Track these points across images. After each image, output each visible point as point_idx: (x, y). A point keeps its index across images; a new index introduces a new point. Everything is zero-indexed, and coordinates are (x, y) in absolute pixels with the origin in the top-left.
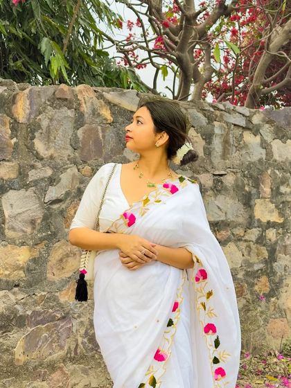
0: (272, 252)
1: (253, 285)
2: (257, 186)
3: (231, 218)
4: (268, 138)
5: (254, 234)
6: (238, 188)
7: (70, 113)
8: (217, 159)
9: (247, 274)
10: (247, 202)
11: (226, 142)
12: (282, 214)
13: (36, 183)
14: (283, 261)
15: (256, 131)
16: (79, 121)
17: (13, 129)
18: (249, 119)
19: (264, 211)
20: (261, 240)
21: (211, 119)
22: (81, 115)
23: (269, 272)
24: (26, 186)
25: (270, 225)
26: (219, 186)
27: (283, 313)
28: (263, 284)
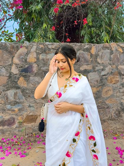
7: (109, 51)
13: (98, 70)
16: (112, 53)
17: (91, 56)
22: (112, 51)
24: (95, 71)
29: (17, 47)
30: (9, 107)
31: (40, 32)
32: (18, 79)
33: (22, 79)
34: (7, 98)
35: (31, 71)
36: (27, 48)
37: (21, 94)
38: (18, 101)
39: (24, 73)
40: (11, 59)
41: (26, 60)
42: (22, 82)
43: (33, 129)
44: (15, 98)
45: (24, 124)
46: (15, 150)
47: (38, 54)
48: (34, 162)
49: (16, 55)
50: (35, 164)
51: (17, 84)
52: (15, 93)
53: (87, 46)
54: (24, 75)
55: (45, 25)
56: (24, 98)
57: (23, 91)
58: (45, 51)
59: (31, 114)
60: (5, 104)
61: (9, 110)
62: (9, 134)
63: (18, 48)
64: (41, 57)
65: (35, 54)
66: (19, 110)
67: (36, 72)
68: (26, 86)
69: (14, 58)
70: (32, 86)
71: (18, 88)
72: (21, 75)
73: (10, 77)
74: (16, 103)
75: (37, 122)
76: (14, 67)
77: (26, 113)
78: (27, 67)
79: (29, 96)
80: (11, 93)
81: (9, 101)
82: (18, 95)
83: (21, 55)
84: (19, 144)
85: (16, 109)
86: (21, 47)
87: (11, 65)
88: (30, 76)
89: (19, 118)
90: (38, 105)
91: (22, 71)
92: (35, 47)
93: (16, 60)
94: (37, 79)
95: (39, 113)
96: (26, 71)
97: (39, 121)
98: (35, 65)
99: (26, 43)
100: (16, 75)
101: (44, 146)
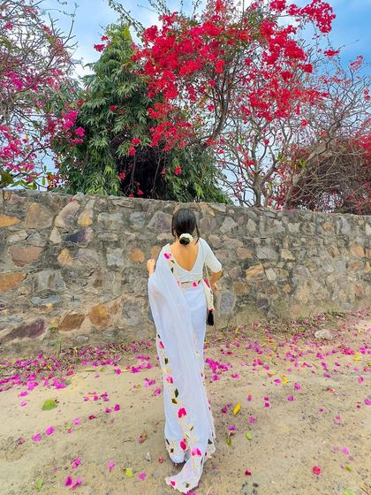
0: (291, 273)
1: (282, 288)
2: (282, 243)
3: (269, 257)
4: (286, 222)
5: (281, 265)
6: (273, 244)
8: (262, 231)
9: (279, 283)
10: (277, 250)
11: (266, 224)
12: (294, 256)
14: (296, 277)
15: (280, 220)
18: (276, 215)
19: (286, 255)
20: (285, 267)
21: (258, 215)
22: (201, 214)
23: (291, 283)
25: (289, 261)
26: (263, 243)
27: (298, 302)
28: (287, 288)
29: (65, 200)
30: (36, 300)
31: (98, 178)
32: (60, 252)
33: (65, 252)
34: (36, 285)
35: (83, 240)
36: (80, 202)
37: (62, 278)
38: (54, 289)
39: (70, 244)
41: (76, 222)
42: (64, 258)
43: (73, 340)
44: (49, 286)
45: (60, 332)
46: (43, 378)
47: (96, 213)
48: (81, 393)
49: (61, 213)
50: (84, 395)
51: (57, 260)
52: (50, 277)
53: (168, 205)
55: (108, 169)
56: (65, 285)
57: (66, 272)
58: (106, 209)
59: (74, 313)
60: (31, 295)
61: (36, 306)
62: (29, 352)
63: (65, 202)
64: (100, 217)
65: (92, 212)
66: (55, 306)
67: (89, 241)
68: (70, 264)
69: (57, 217)
70: (81, 264)
71: (57, 267)
72: (65, 245)
73: (46, 248)
74: (50, 294)
75: (82, 326)
76: (54, 231)
77: (66, 311)
78: (77, 233)
79: (74, 282)
80: (43, 276)
81: (38, 291)
82: (55, 279)
83: (69, 213)
84: (51, 368)
85: (49, 305)
87: (50, 228)
88: (79, 248)
89: (53, 321)
90: (87, 296)
91: (68, 239)
92: (93, 202)
93: (59, 221)
94: (91, 253)
95: (87, 310)
96: (73, 239)
97: (87, 325)
98: (89, 231)
99: (79, 195)
100: (57, 244)
101: (94, 368)
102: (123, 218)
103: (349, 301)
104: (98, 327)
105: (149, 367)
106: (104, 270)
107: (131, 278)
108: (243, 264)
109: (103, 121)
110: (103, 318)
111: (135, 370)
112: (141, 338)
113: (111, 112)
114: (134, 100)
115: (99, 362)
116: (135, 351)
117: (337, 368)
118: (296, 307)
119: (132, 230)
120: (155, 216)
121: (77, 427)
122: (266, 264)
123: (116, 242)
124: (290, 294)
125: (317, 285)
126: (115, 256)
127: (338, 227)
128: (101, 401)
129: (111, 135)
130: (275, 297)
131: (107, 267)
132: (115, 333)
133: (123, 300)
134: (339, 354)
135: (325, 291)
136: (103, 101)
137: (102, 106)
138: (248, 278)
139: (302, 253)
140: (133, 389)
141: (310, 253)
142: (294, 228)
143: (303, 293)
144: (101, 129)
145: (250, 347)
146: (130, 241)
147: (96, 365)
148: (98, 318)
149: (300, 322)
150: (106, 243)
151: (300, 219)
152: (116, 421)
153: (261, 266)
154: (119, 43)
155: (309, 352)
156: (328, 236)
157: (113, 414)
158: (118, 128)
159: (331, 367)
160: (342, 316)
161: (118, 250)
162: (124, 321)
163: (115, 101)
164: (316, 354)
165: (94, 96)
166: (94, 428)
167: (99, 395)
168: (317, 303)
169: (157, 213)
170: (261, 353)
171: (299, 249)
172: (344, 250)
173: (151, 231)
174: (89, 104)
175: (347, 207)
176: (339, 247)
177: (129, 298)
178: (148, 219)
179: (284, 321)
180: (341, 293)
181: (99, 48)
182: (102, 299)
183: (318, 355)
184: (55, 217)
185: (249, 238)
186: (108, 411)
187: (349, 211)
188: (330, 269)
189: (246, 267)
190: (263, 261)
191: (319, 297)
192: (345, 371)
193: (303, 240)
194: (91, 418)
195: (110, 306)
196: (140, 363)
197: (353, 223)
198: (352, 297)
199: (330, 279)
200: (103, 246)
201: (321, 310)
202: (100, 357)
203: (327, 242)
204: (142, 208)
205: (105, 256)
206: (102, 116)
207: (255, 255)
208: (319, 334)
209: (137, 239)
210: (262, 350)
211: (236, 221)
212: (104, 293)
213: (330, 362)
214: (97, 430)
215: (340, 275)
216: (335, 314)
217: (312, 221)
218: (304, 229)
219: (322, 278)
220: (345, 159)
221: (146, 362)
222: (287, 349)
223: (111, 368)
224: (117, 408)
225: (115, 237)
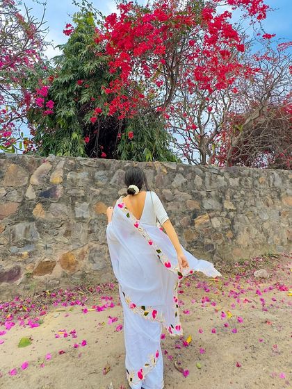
0: (233, 221)
1: (225, 234)
2: (224, 196)
3: (214, 208)
4: (227, 177)
5: (224, 214)
6: (217, 196)
7: (152, 171)
8: (207, 186)
9: (223, 230)
10: (221, 201)
11: (211, 179)
12: (235, 206)
14: (237, 225)
15: (222, 175)
16: (155, 173)
18: (219, 171)
19: (228, 205)
20: (227, 216)
21: (204, 171)
22: (156, 171)
23: (232, 229)
25: (231, 210)
26: (209, 196)
27: (239, 246)
28: (230, 234)
29: (39, 161)
30: (14, 249)
31: (66, 143)
32: (34, 206)
33: (39, 206)
34: (14, 236)
35: (55, 195)
36: (52, 163)
37: (36, 229)
38: (29, 239)
39: (43, 199)
40: (27, 178)
41: (48, 180)
42: (38, 212)
43: (46, 284)
44: (25, 236)
45: (34, 277)
46: (19, 319)
47: (66, 172)
48: (53, 331)
49: (36, 173)
50: (55, 333)
51: (32, 214)
52: (26, 228)
53: (127, 164)
54: (43, 200)
55: (75, 135)
56: (39, 235)
57: (39, 224)
58: (74, 168)
59: (46, 260)
60: (9, 245)
61: (13, 255)
62: (8, 296)
63: (39, 163)
64: (69, 176)
65: (62, 171)
66: (30, 254)
67: (60, 196)
68: (43, 216)
69: (32, 176)
70: (53, 217)
71: (33, 220)
72: (39, 201)
73: (22, 203)
74: (26, 243)
75: (54, 272)
76: (30, 189)
77: (39, 258)
78: (49, 190)
79: (46, 232)
80: (20, 228)
81: (15, 241)
82: (30, 230)
83: (42, 172)
84: (26, 309)
85: (25, 253)
86: (44, 162)
87: (26, 186)
88: (51, 203)
89: (28, 267)
90: (58, 245)
91: (41, 195)
92: (63, 162)
93: (34, 180)
94: (61, 207)
95: (58, 258)
96: (46, 195)
97: (58, 270)
98: (60, 188)
99: (51, 157)
100: (32, 200)
101: (64, 308)
102: (89, 176)
103: (282, 244)
104: (67, 272)
105: (112, 306)
106: (73, 221)
107: (96, 228)
108: (192, 214)
109: (70, 94)
110: (72, 264)
111: (100, 309)
112: (105, 281)
113: (77, 86)
114: (98, 75)
115: (68, 303)
116: (100, 292)
117: (274, 303)
118: (238, 250)
119: (97, 187)
120: (116, 174)
121: (48, 362)
122: (212, 214)
123: (83, 197)
124: (232, 239)
125: (255, 231)
126: (82, 210)
127: (272, 181)
128: (70, 337)
129: (78, 106)
130: (220, 242)
131: (76, 219)
132: (83, 276)
133: (89, 247)
134: (275, 290)
135: (262, 235)
136: (71, 77)
137: (70, 81)
138: (196, 226)
139: (242, 204)
140: (99, 326)
141: (248, 204)
142: (234, 182)
143: (243, 238)
144: (69, 101)
145: (199, 286)
146: (95, 196)
147: (65, 305)
148: (67, 264)
149: (241, 263)
150: (74, 198)
151: (240, 175)
152: (83, 355)
153: (207, 216)
154: (84, 28)
155: (250, 289)
156: (263, 189)
157: (81, 349)
158: (84, 99)
159: (268, 302)
160: (277, 257)
161: (85, 204)
162: (91, 266)
163: (82, 77)
164: (255, 291)
165: (64, 72)
166: (63, 362)
167: (68, 333)
168: (255, 246)
169: (118, 171)
170: (209, 291)
171: (239, 200)
172: (277, 200)
173: (113, 187)
174: (59, 79)
175: (278, 164)
176: (272, 198)
177: (95, 246)
178: (110, 176)
179: (228, 263)
180: (276, 237)
181: (67, 32)
182: (71, 247)
183: (257, 292)
184: (30, 176)
185: (196, 191)
186: (76, 346)
187: (280, 167)
188: (266, 217)
189: (195, 217)
190: (209, 211)
191: (257, 241)
192: (280, 305)
193: (242, 192)
194: (61, 353)
195: (78, 253)
196: (104, 302)
197: (284, 178)
198: (285, 241)
199: (266, 226)
200: (72, 200)
201: (259, 253)
202: (70, 298)
203: (262, 194)
204: (105, 167)
205: (73, 209)
206: (70, 90)
207: (202, 206)
208: (258, 273)
209: (101, 194)
210: (209, 288)
211: (185, 177)
212: (73, 241)
213: (267, 297)
214: (66, 364)
215: (274, 222)
216: (271, 256)
217: (249, 176)
218: (243, 183)
219: (259, 225)
220: (276, 124)
221: (110, 302)
222: (230, 288)
223: (79, 307)
224: (84, 343)
225: (82, 193)
